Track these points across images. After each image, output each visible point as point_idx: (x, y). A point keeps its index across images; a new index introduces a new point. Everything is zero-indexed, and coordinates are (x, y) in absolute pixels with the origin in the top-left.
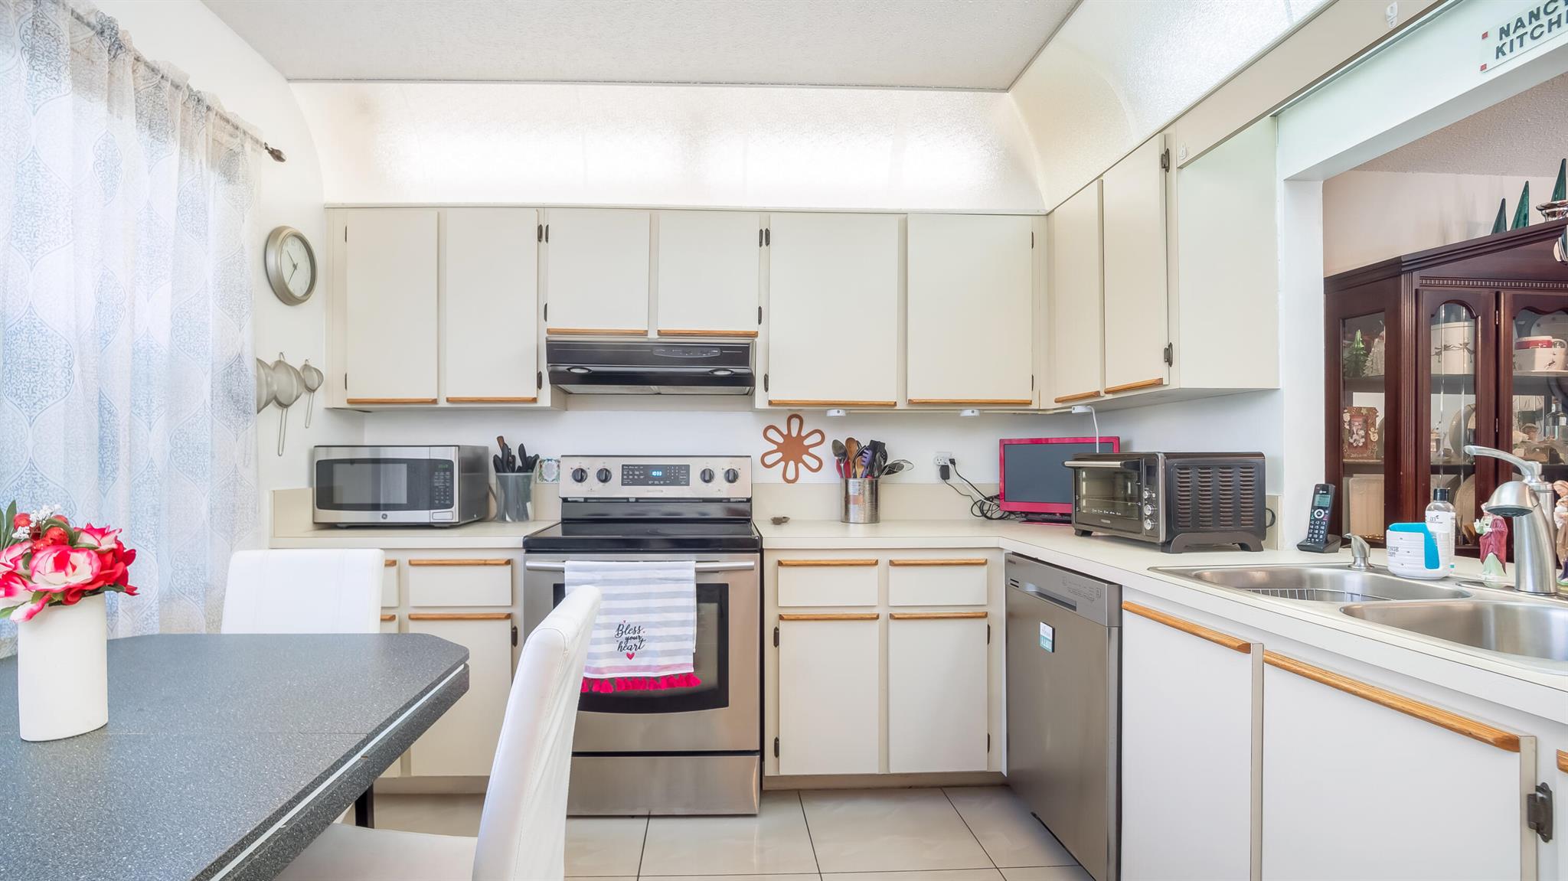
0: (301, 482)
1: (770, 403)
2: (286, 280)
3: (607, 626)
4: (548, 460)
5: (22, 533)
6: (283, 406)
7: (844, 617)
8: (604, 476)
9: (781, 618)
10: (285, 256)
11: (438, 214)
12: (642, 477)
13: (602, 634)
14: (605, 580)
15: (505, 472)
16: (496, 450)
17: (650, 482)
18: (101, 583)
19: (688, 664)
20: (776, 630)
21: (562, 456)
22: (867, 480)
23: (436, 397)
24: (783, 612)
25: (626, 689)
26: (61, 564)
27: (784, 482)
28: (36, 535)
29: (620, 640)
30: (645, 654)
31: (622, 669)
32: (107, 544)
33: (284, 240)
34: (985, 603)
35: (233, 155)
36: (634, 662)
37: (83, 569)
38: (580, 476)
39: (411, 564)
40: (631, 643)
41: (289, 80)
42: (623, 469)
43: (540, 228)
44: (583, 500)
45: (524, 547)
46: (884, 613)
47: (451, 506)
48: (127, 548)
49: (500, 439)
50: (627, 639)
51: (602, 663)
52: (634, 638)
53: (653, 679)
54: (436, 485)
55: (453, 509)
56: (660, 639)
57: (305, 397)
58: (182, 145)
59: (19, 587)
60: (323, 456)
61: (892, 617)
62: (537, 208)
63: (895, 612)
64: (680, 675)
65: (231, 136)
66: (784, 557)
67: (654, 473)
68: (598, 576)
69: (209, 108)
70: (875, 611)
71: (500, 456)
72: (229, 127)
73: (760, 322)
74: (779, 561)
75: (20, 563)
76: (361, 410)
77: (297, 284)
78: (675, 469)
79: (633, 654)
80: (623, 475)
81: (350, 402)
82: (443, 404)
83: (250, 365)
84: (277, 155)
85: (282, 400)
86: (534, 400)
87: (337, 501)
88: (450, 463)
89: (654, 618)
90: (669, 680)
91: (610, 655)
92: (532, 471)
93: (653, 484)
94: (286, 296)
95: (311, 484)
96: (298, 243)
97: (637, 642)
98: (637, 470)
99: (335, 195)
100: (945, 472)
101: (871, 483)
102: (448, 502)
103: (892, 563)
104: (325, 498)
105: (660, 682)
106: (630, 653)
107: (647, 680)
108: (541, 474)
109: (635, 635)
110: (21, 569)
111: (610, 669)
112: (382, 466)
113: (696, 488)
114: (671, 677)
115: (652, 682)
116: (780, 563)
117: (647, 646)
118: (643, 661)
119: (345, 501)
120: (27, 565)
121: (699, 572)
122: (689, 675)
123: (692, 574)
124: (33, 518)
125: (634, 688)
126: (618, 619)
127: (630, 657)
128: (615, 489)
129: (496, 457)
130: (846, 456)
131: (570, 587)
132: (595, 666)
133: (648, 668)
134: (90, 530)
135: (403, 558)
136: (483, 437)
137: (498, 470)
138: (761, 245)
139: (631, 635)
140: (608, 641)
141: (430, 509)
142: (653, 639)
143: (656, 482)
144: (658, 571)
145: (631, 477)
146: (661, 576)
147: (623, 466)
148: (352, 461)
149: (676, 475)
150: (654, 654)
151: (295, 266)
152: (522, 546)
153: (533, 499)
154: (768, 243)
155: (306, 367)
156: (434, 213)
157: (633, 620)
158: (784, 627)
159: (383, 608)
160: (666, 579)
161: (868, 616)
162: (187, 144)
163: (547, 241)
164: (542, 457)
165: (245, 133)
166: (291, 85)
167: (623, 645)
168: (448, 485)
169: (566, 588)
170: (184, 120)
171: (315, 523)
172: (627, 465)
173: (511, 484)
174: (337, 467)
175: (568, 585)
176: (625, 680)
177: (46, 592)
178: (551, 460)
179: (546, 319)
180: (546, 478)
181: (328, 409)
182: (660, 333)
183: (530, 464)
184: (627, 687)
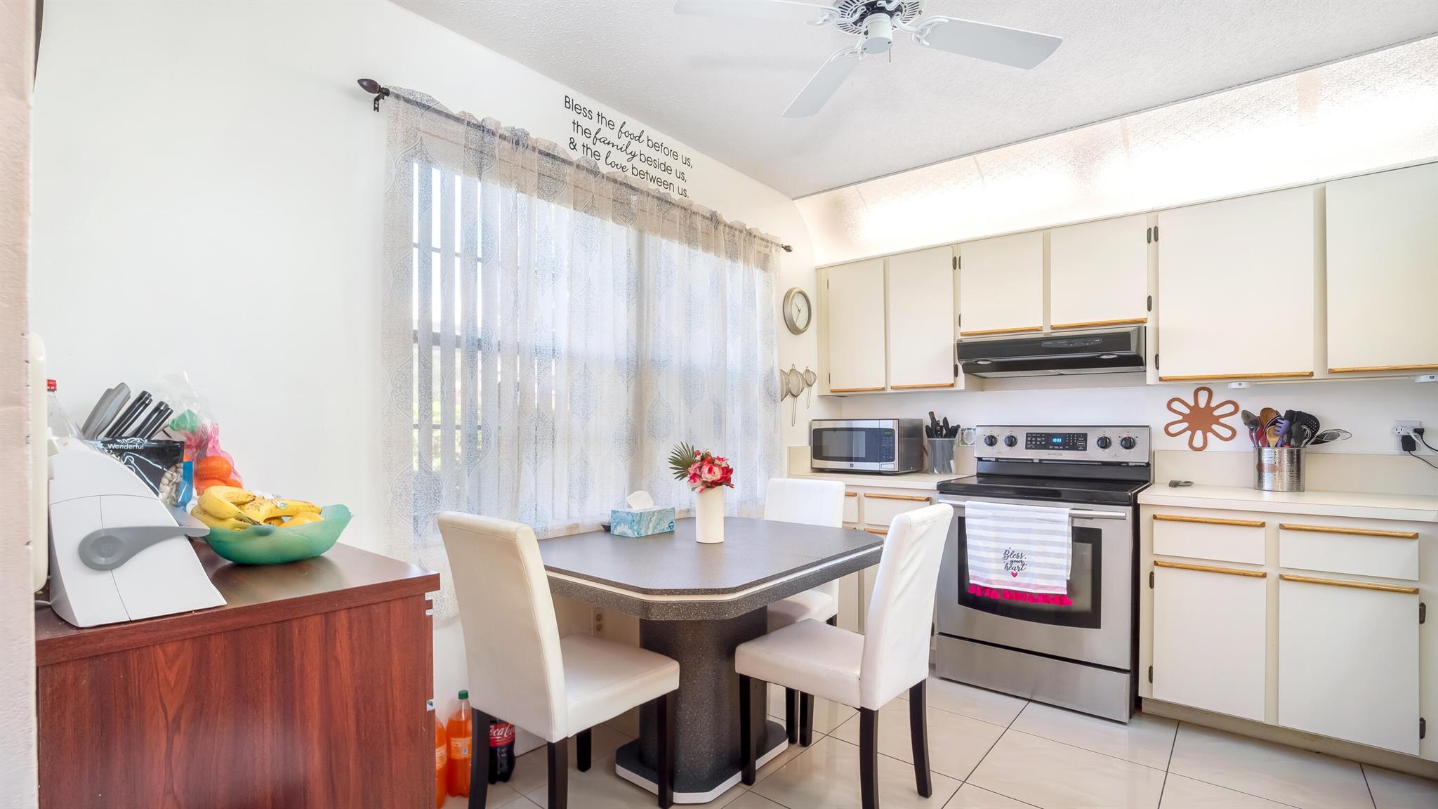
0: (803, 442)
1: (1161, 379)
2: (795, 320)
3: (996, 550)
4: (968, 429)
5: (698, 458)
6: (795, 396)
7: (1225, 570)
8: (1011, 442)
9: (1156, 563)
10: (794, 306)
11: (884, 261)
12: (1043, 443)
13: (993, 555)
14: (994, 516)
15: (933, 437)
16: (928, 422)
17: (1050, 447)
18: (723, 480)
19: (1063, 588)
20: (1152, 574)
21: (977, 426)
22: (1285, 450)
23: (884, 386)
24: (1158, 559)
25: (1010, 598)
26: (710, 471)
27: (1188, 448)
28: (703, 459)
29: (1006, 561)
30: (1025, 575)
31: (1008, 584)
32: (724, 465)
33: (794, 295)
34: (1417, 579)
35: (766, 257)
36: (1017, 579)
37: (718, 474)
38: (991, 441)
39: (866, 496)
40: (1015, 565)
41: (793, 199)
42: (1027, 436)
43: (955, 259)
44: (994, 460)
45: (938, 489)
46: (1273, 573)
47: (893, 460)
48: (730, 468)
49: (931, 414)
50: (1012, 562)
51: (993, 577)
52: (1017, 562)
53: (1031, 594)
54: (884, 445)
55: (894, 462)
56: (1039, 565)
57: (806, 389)
58: (744, 261)
59: (697, 479)
60: (816, 426)
61: (1281, 577)
62: (951, 245)
63: (1284, 573)
64: (1055, 595)
65: (765, 247)
66: (1158, 512)
67: (1055, 440)
68: (989, 513)
69: (755, 236)
70: (1263, 570)
71: (930, 426)
72: (764, 243)
73: (1149, 309)
74: (1154, 515)
75: (698, 470)
76: (838, 397)
77: (800, 323)
78: (1073, 437)
79: (1016, 574)
80: (1027, 441)
81: (832, 391)
82: (890, 391)
83: (777, 374)
84: (788, 249)
85: (794, 393)
86: (952, 385)
87: (825, 454)
88: (892, 430)
89: (1034, 548)
90: (1045, 598)
91: (999, 572)
92: (955, 437)
93: (1053, 449)
94: (794, 330)
95: (810, 444)
96: (801, 297)
97: (1020, 565)
98: (1039, 437)
99: (821, 261)
100: (1408, 444)
101: (1291, 453)
102: (891, 457)
103: (1282, 527)
104: (818, 452)
105: (1036, 597)
106: (1014, 572)
107: (1028, 595)
108: (962, 440)
109: (1018, 560)
110: (698, 473)
111: (998, 582)
112: (854, 432)
113: (1093, 453)
114: (1047, 595)
115: (1031, 597)
116: (1155, 517)
117: (1028, 569)
118: (1025, 580)
119: (831, 455)
120: (700, 471)
121: (1073, 517)
122: (1063, 596)
123: (1066, 518)
124: (701, 452)
125: (1016, 599)
126: (1006, 546)
127: (1014, 575)
128: (1021, 452)
129: (927, 426)
130: (1259, 425)
131: (969, 520)
132: (986, 578)
133: (1028, 586)
134: (718, 459)
135: (861, 492)
136: (919, 413)
137: (928, 437)
138: (1149, 241)
139: (1015, 559)
140: (997, 561)
141: (880, 462)
142: (1032, 564)
143: (1056, 447)
144: (1037, 513)
145: (1034, 443)
146: (1039, 517)
147: (1027, 434)
148: (835, 430)
149: (1075, 440)
150: (1033, 575)
151: (799, 311)
152: (936, 489)
153: (955, 457)
154: (1156, 239)
155: (807, 371)
156: (881, 261)
157: (1017, 548)
158: (1158, 572)
159: (843, 522)
160: (1044, 520)
161: (1252, 573)
162: (746, 261)
163: (960, 268)
164: (962, 427)
165: (772, 243)
166: (795, 201)
167: (1009, 566)
168: (891, 445)
169: (966, 520)
170: (744, 247)
171: (812, 468)
172: (1030, 433)
173: (938, 446)
174: (825, 433)
175: (968, 517)
176: (1010, 591)
177: (706, 482)
178: (970, 429)
179: (960, 325)
180: (966, 442)
181: (819, 396)
182: (1052, 328)
183: (953, 432)
184: (1011, 597)
